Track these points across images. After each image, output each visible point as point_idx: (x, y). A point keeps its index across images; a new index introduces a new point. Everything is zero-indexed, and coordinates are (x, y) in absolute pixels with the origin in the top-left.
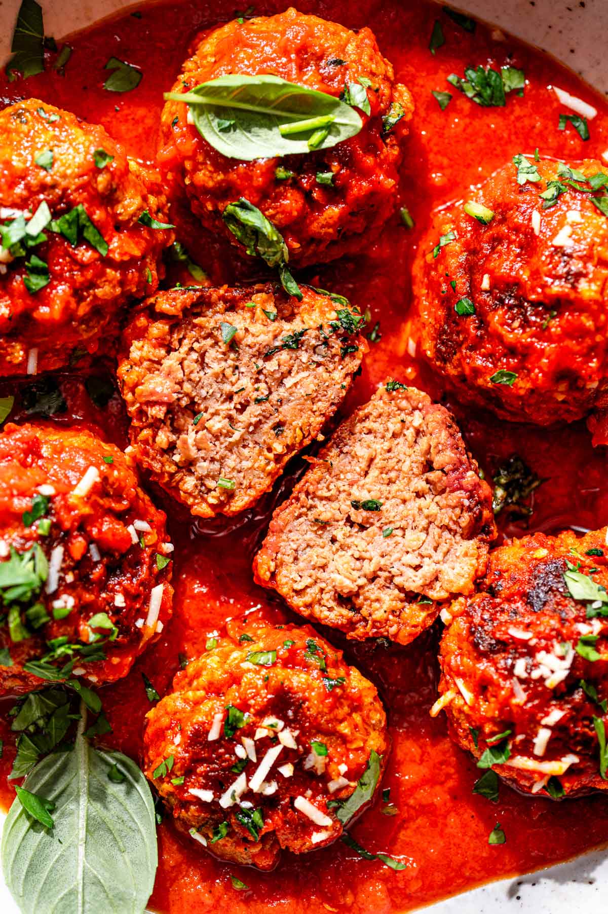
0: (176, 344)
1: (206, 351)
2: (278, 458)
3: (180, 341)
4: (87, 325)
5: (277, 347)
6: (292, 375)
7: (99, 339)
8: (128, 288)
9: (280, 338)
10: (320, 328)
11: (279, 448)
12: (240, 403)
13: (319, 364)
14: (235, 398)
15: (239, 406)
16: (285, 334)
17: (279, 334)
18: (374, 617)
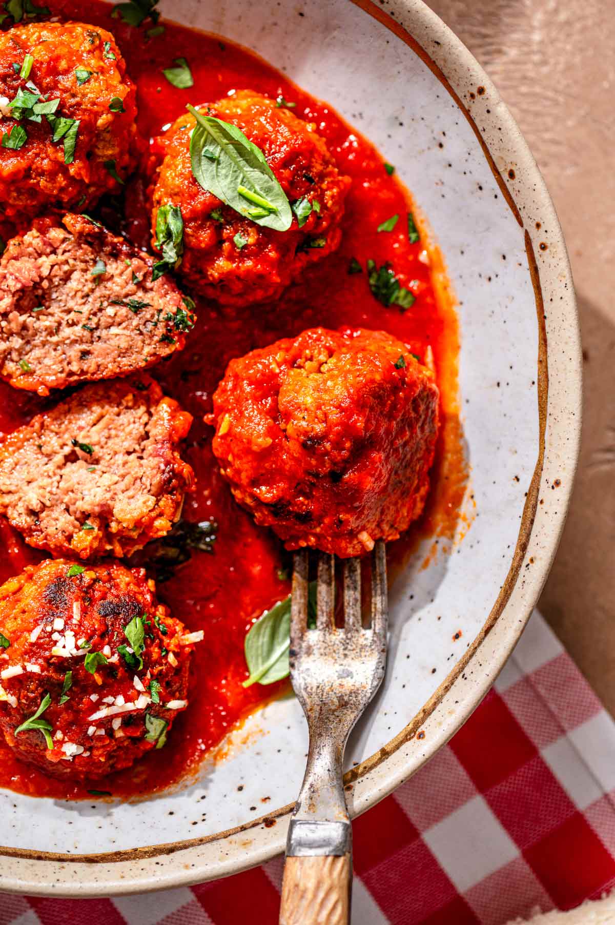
0: (60, 251)
1: (76, 270)
2: (71, 374)
3: (64, 252)
4: (18, 196)
5: (122, 302)
6: (120, 327)
7: (18, 211)
8: (63, 196)
9: (130, 298)
10: (160, 311)
11: (75, 367)
12: (73, 320)
13: (141, 333)
14: (73, 314)
15: (70, 322)
16: (135, 298)
17: (131, 295)
18: (48, 530)
